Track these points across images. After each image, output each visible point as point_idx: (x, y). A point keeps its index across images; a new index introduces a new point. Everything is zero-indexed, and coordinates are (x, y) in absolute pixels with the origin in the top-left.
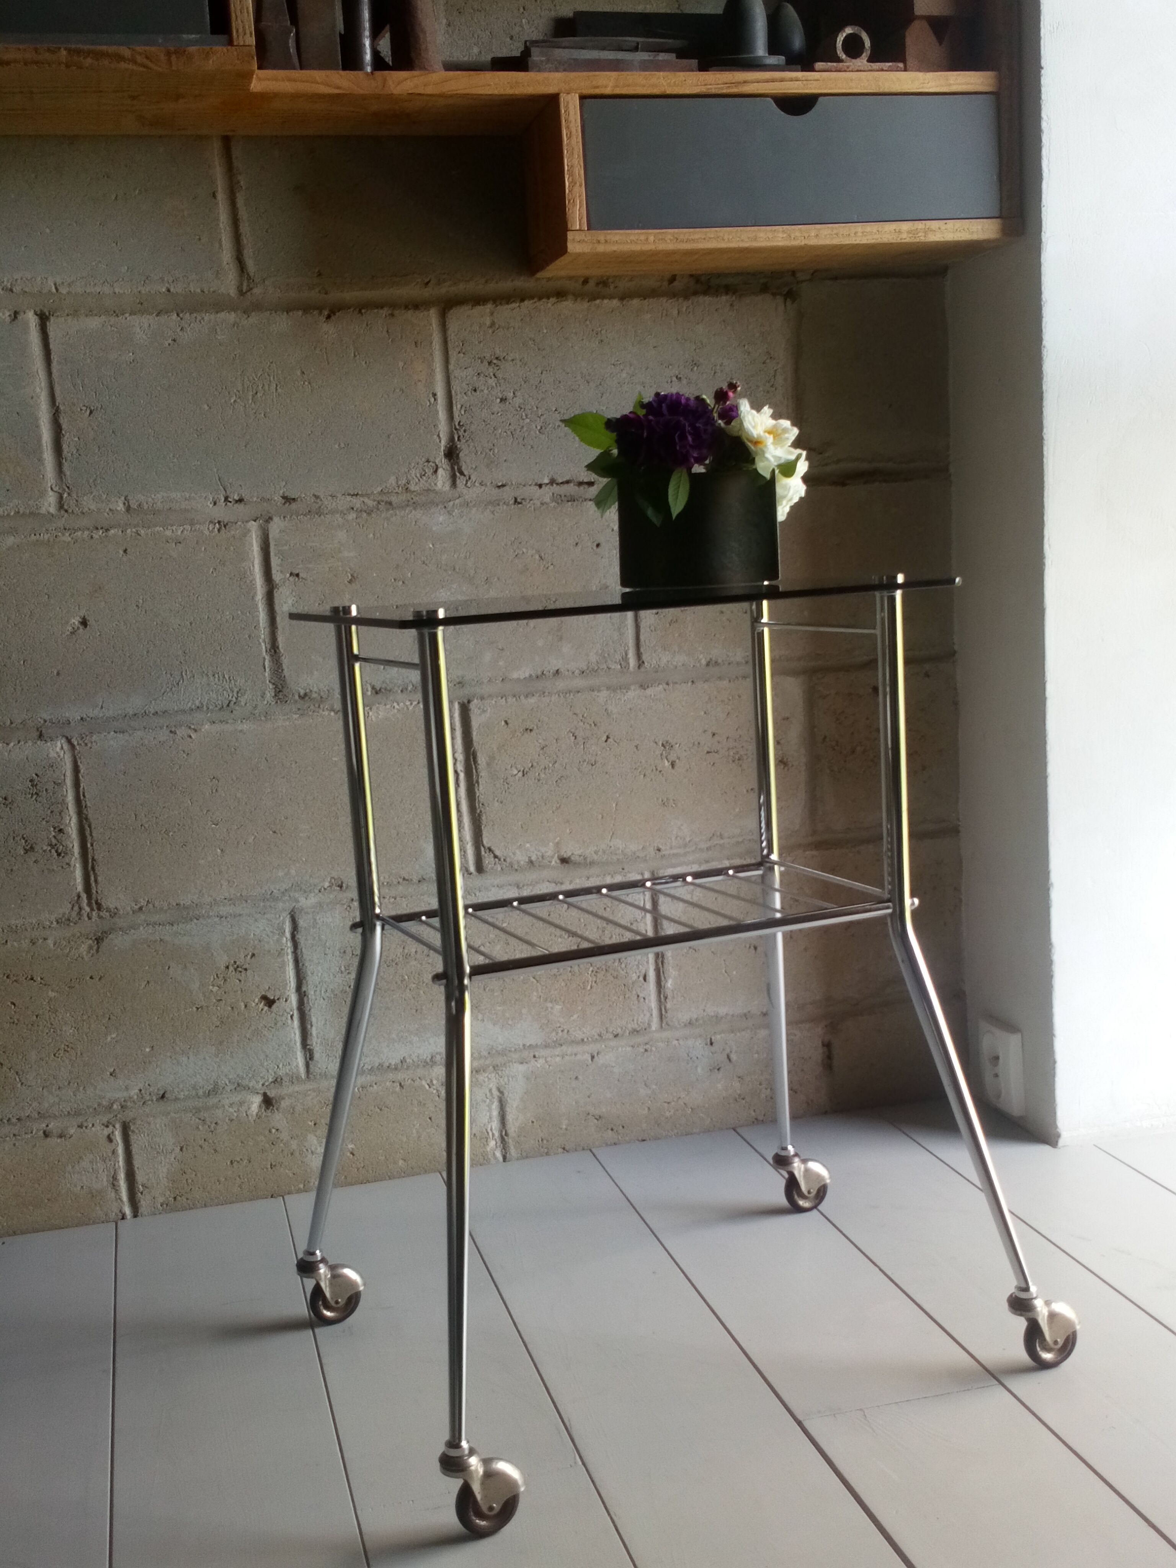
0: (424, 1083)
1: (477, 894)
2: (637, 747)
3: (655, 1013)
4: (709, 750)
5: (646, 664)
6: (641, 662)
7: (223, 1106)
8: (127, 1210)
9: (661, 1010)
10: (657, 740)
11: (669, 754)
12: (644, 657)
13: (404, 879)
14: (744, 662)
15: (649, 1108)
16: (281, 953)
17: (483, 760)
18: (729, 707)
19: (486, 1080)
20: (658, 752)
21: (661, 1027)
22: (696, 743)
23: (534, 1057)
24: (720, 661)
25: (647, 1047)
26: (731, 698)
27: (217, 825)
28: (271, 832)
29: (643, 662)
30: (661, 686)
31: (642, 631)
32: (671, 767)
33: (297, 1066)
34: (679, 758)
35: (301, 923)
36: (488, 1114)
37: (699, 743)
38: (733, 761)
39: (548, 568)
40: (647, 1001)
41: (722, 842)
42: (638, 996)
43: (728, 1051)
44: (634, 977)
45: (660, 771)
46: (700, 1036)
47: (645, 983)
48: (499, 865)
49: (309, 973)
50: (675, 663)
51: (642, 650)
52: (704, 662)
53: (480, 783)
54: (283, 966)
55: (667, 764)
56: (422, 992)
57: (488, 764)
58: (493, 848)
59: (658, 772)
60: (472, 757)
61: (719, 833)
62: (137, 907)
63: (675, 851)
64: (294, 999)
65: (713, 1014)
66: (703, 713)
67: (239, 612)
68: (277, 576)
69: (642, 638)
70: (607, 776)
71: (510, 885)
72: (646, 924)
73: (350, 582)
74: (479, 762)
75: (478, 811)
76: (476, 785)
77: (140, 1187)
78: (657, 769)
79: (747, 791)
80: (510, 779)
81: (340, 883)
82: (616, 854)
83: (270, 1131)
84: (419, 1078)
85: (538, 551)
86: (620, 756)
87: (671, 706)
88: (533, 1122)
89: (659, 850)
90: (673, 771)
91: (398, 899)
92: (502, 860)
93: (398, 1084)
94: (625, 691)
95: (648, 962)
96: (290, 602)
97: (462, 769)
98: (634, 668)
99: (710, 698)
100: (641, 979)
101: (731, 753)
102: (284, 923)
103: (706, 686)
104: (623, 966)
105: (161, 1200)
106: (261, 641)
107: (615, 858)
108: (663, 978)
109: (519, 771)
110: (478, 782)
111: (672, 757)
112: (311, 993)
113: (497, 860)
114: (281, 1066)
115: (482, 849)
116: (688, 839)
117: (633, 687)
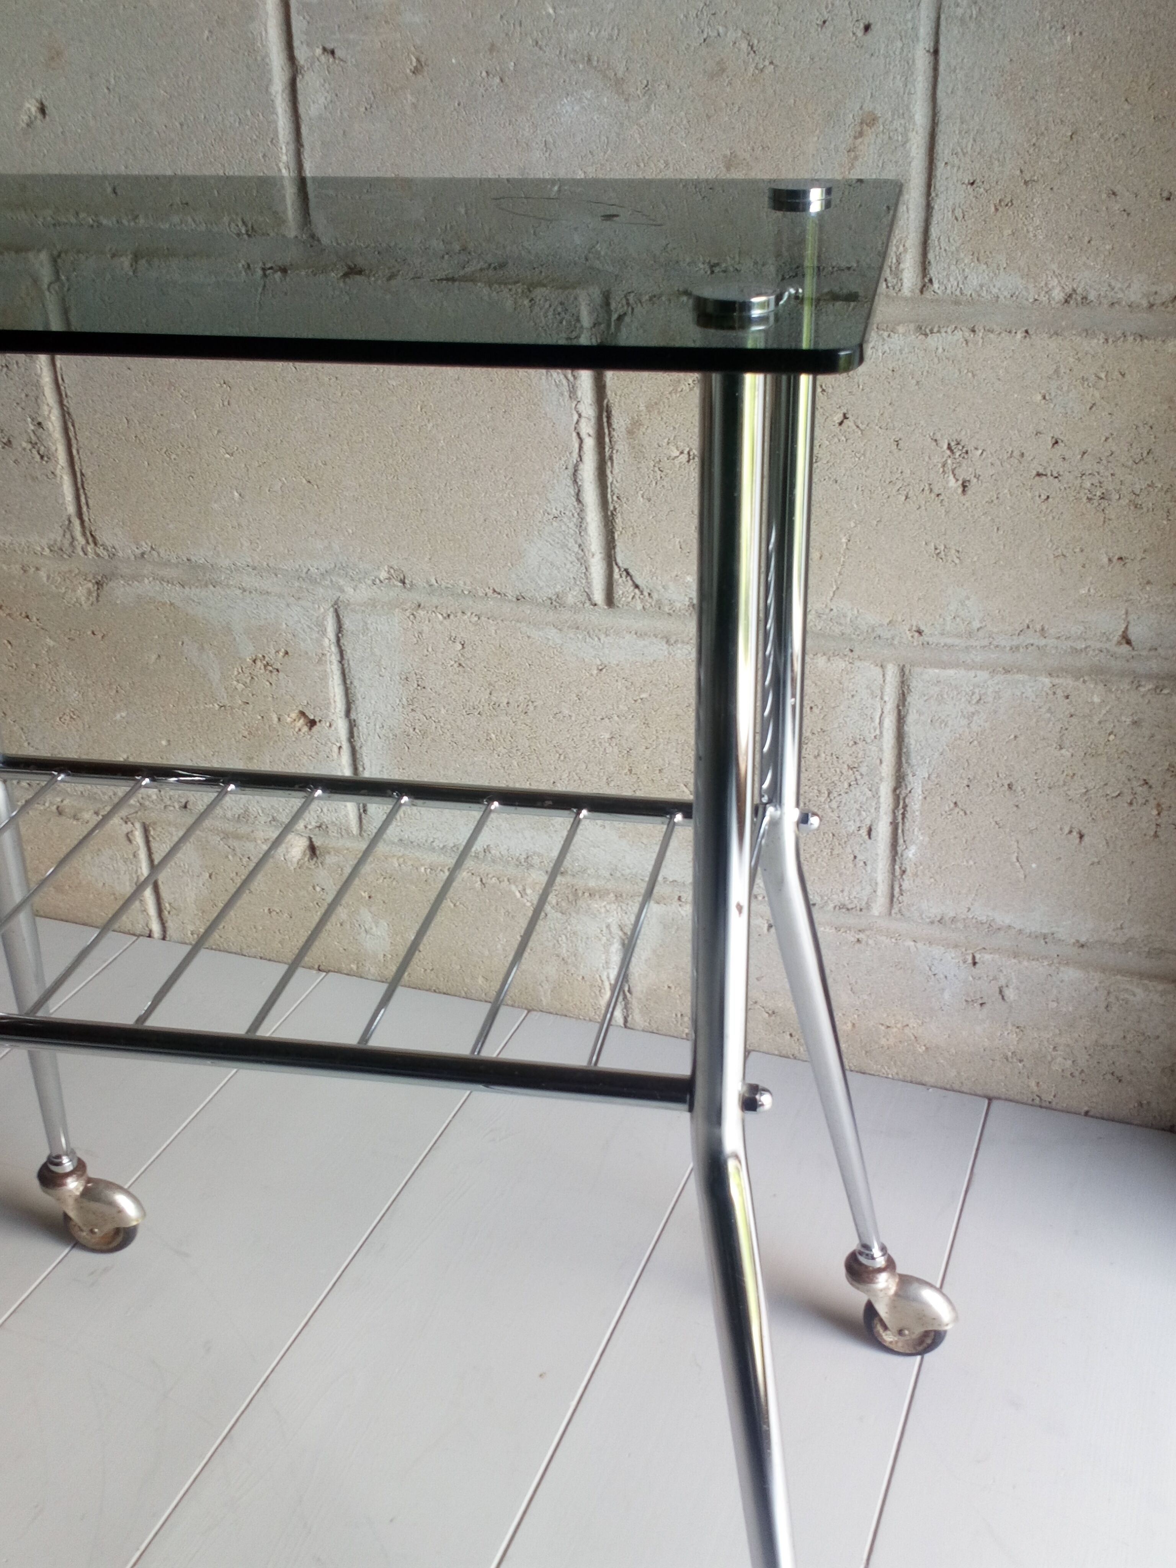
0: (513, 888)
1: (602, 637)
2: (897, 442)
3: (882, 889)
4: (1041, 471)
5: (936, 285)
6: (926, 280)
7: (255, 840)
8: (156, 927)
9: (892, 888)
10: (938, 436)
11: (960, 465)
12: (933, 272)
13: (494, 591)
14: (1145, 303)
15: (854, 1025)
16: (321, 659)
17: (622, 423)
18: (1097, 394)
19: (603, 910)
20: (937, 459)
21: (890, 914)
22: (1016, 454)
23: (679, 898)
24: (1092, 296)
25: (861, 936)
26: (1103, 375)
27: (232, 455)
28: (304, 481)
29: (931, 281)
30: (959, 334)
31: (936, 217)
32: (960, 490)
33: (346, 816)
34: (977, 477)
35: (347, 624)
36: (603, 957)
37: (1023, 455)
38: (1089, 499)
39: (762, 71)
40: (869, 868)
41: (1043, 642)
42: (855, 857)
43: (1002, 981)
44: (852, 828)
45: (938, 495)
46: (956, 946)
47: (869, 842)
48: (639, 601)
49: (359, 696)
50: (995, 291)
51: (931, 256)
52: (1058, 295)
53: (615, 462)
54: (324, 677)
55: (952, 482)
56: (515, 764)
57: (630, 432)
58: (630, 571)
59: (933, 495)
60: (605, 414)
61: (1038, 627)
62: (138, 552)
63: (949, 641)
64: (341, 726)
65: (984, 919)
66: (1039, 397)
67: (249, 113)
68: (301, 54)
69: (934, 231)
70: (837, 487)
71: (656, 636)
72: (881, 750)
73: (415, 71)
74: (615, 426)
75: (611, 508)
76: (609, 464)
77: (167, 905)
78: (931, 491)
79: (1110, 560)
80: (666, 464)
81: (402, 577)
82: (841, 624)
83: (314, 888)
84: (508, 880)
85: (747, 34)
86: (864, 455)
87: (974, 376)
88: (669, 987)
89: (920, 632)
90: (963, 499)
91: (483, 618)
92: (646, 594)
93: (478, 879)
94: (886, 334)
95: (877, 809)
96: (322, 100)
97: (591, 431)
98: (912, 291)
99: (1056, 371)
100: (864, 832)
101: (1088, 485)
102: (324, 618)
103: (1053, 344)
104: (834, 805)
105: (190, 928)
106: (281, 165)
107: (837, 630)
108: (901, 841)
109: (682, 453)
110: (611, 458)
111: (963, 474)
112: (362, 723)
113: (637, 591)
114: (325, 810)
115: (616, 570)
116: (976, 624)
117: (901, 329)
